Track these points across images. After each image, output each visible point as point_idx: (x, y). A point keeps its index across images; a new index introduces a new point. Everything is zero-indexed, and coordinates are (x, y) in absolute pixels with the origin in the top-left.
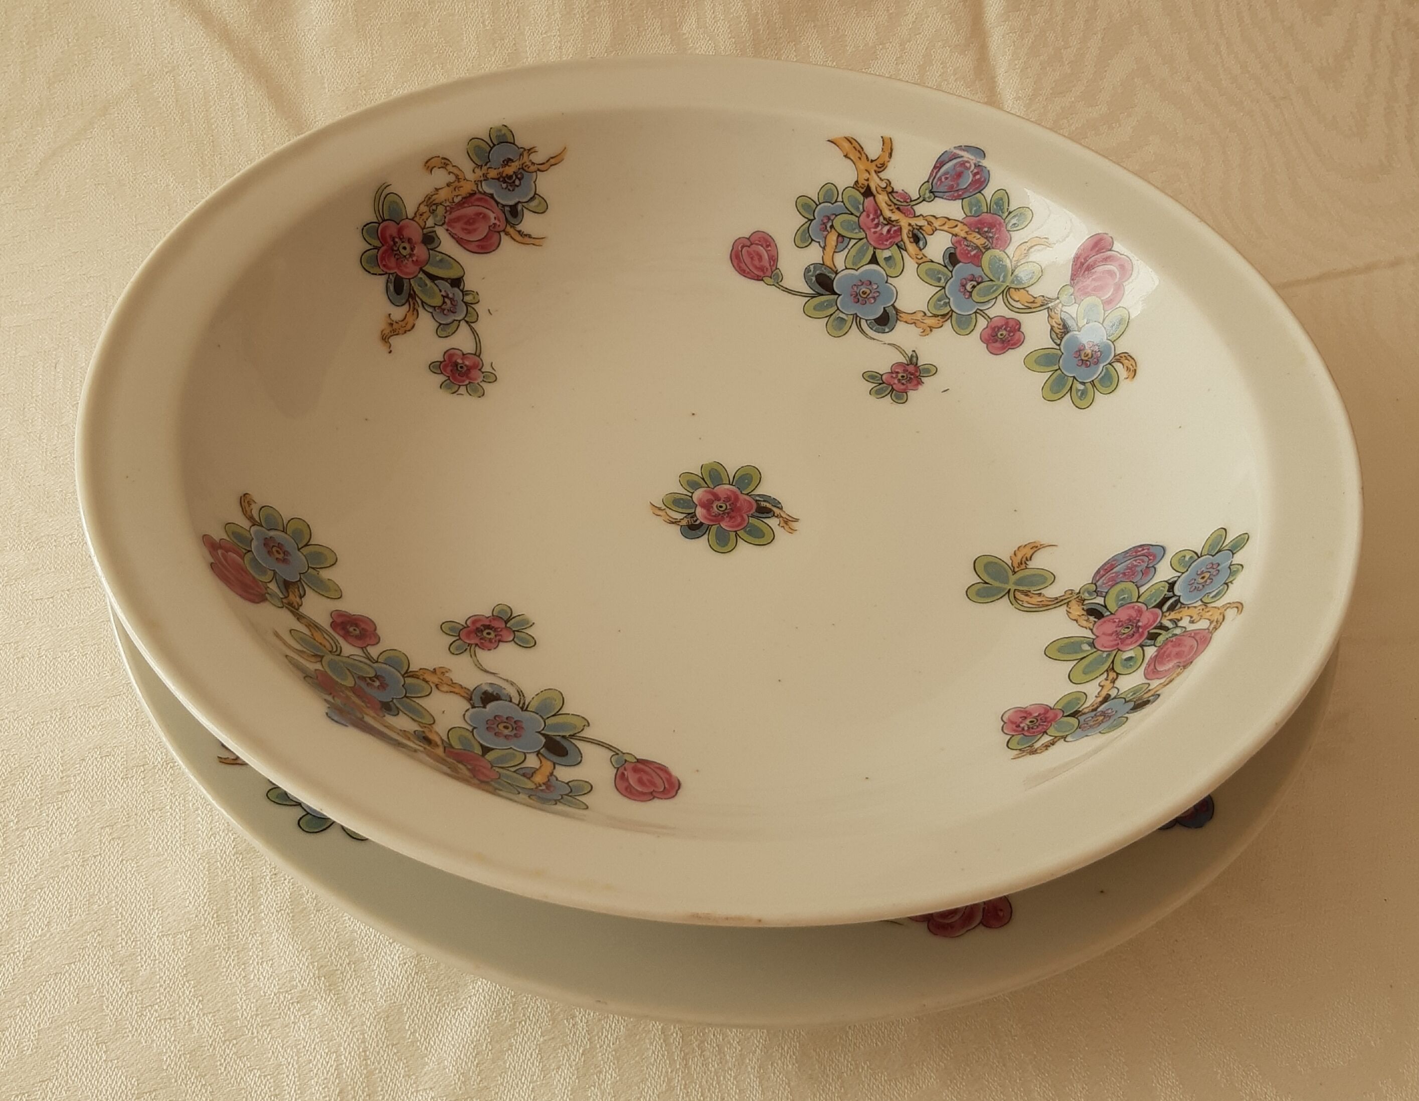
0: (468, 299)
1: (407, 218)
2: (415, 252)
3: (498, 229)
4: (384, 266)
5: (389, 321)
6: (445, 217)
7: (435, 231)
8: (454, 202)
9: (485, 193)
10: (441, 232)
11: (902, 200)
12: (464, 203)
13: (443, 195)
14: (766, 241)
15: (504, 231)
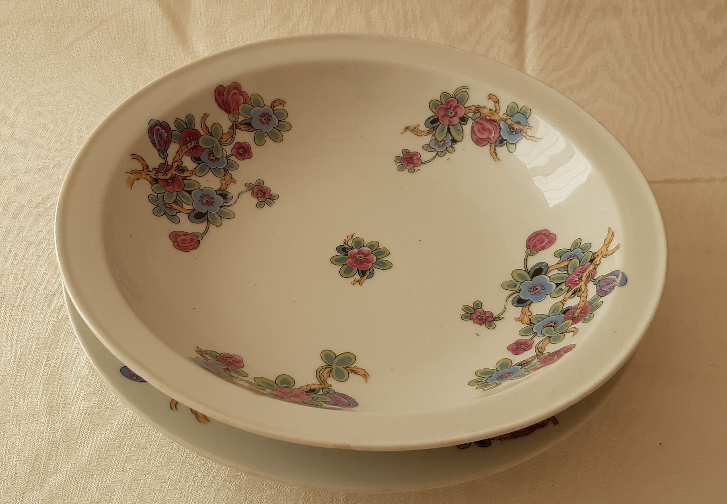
0: (450, 149)
1: (463, 105)
2: (454, 118)
3: (489, 141)
4: (438, 111)
5: (416, 127)
6: (477, 118)
7: (468, 119)
8: (485, 117)
9: (499, 125)
10: (470, 122)
11: (592, 275)
12: (489, 121)
13: (485, 111)
14: (552, 241)
15: (491, 144)
